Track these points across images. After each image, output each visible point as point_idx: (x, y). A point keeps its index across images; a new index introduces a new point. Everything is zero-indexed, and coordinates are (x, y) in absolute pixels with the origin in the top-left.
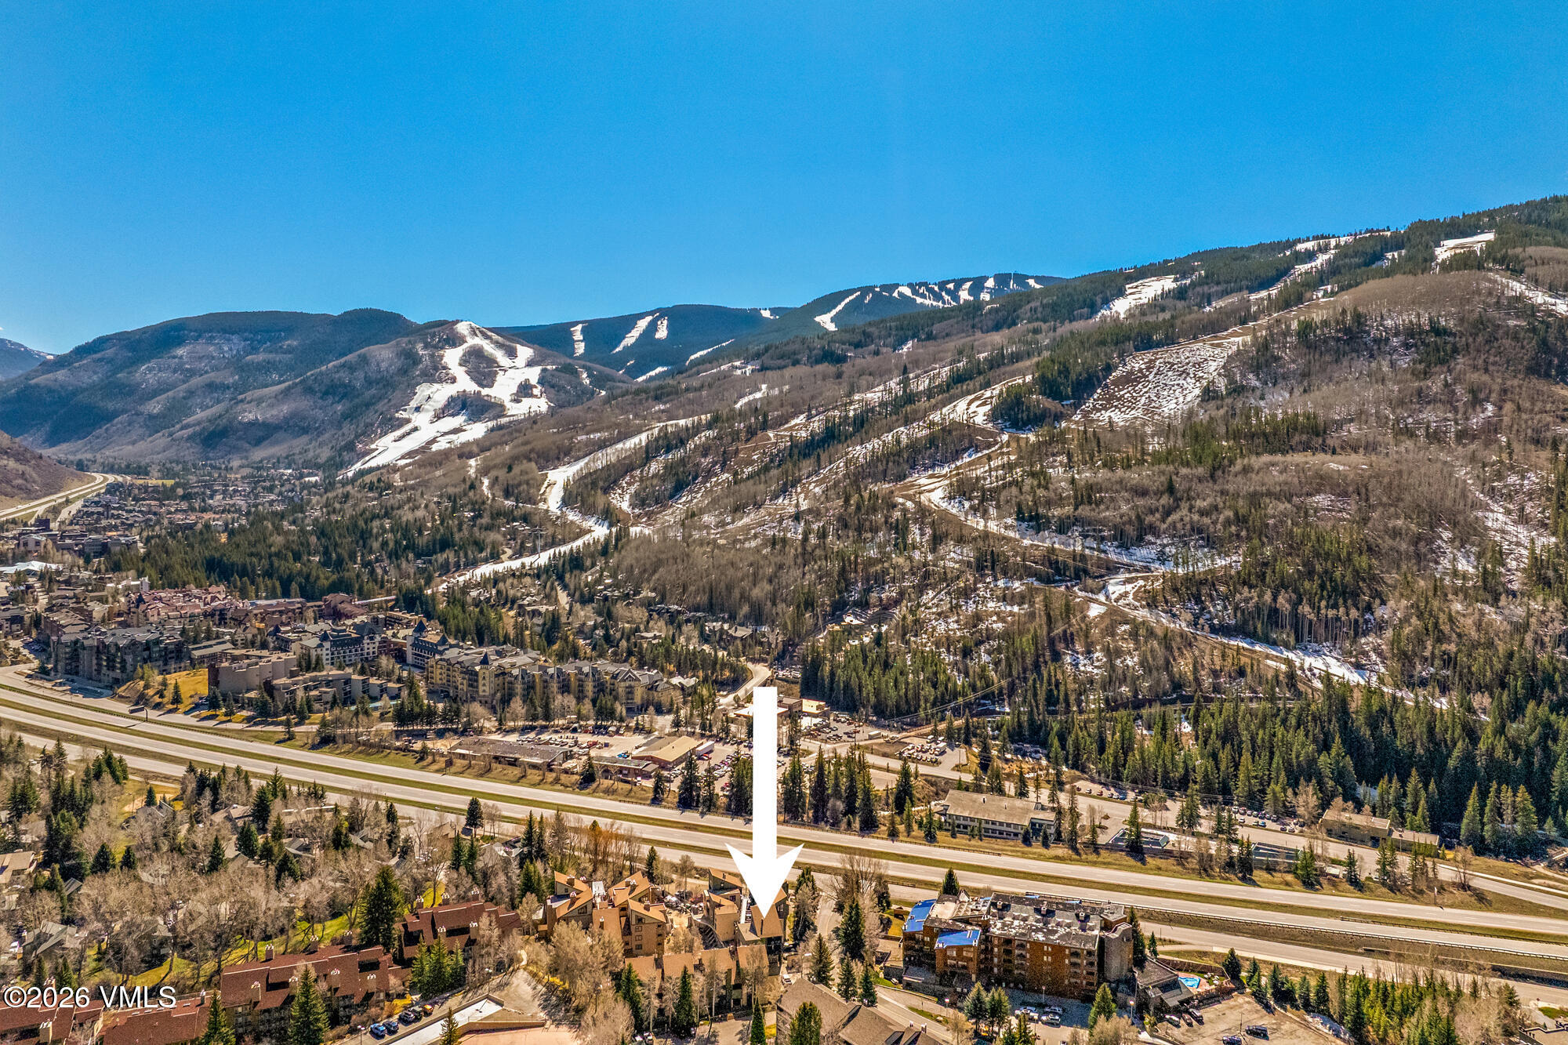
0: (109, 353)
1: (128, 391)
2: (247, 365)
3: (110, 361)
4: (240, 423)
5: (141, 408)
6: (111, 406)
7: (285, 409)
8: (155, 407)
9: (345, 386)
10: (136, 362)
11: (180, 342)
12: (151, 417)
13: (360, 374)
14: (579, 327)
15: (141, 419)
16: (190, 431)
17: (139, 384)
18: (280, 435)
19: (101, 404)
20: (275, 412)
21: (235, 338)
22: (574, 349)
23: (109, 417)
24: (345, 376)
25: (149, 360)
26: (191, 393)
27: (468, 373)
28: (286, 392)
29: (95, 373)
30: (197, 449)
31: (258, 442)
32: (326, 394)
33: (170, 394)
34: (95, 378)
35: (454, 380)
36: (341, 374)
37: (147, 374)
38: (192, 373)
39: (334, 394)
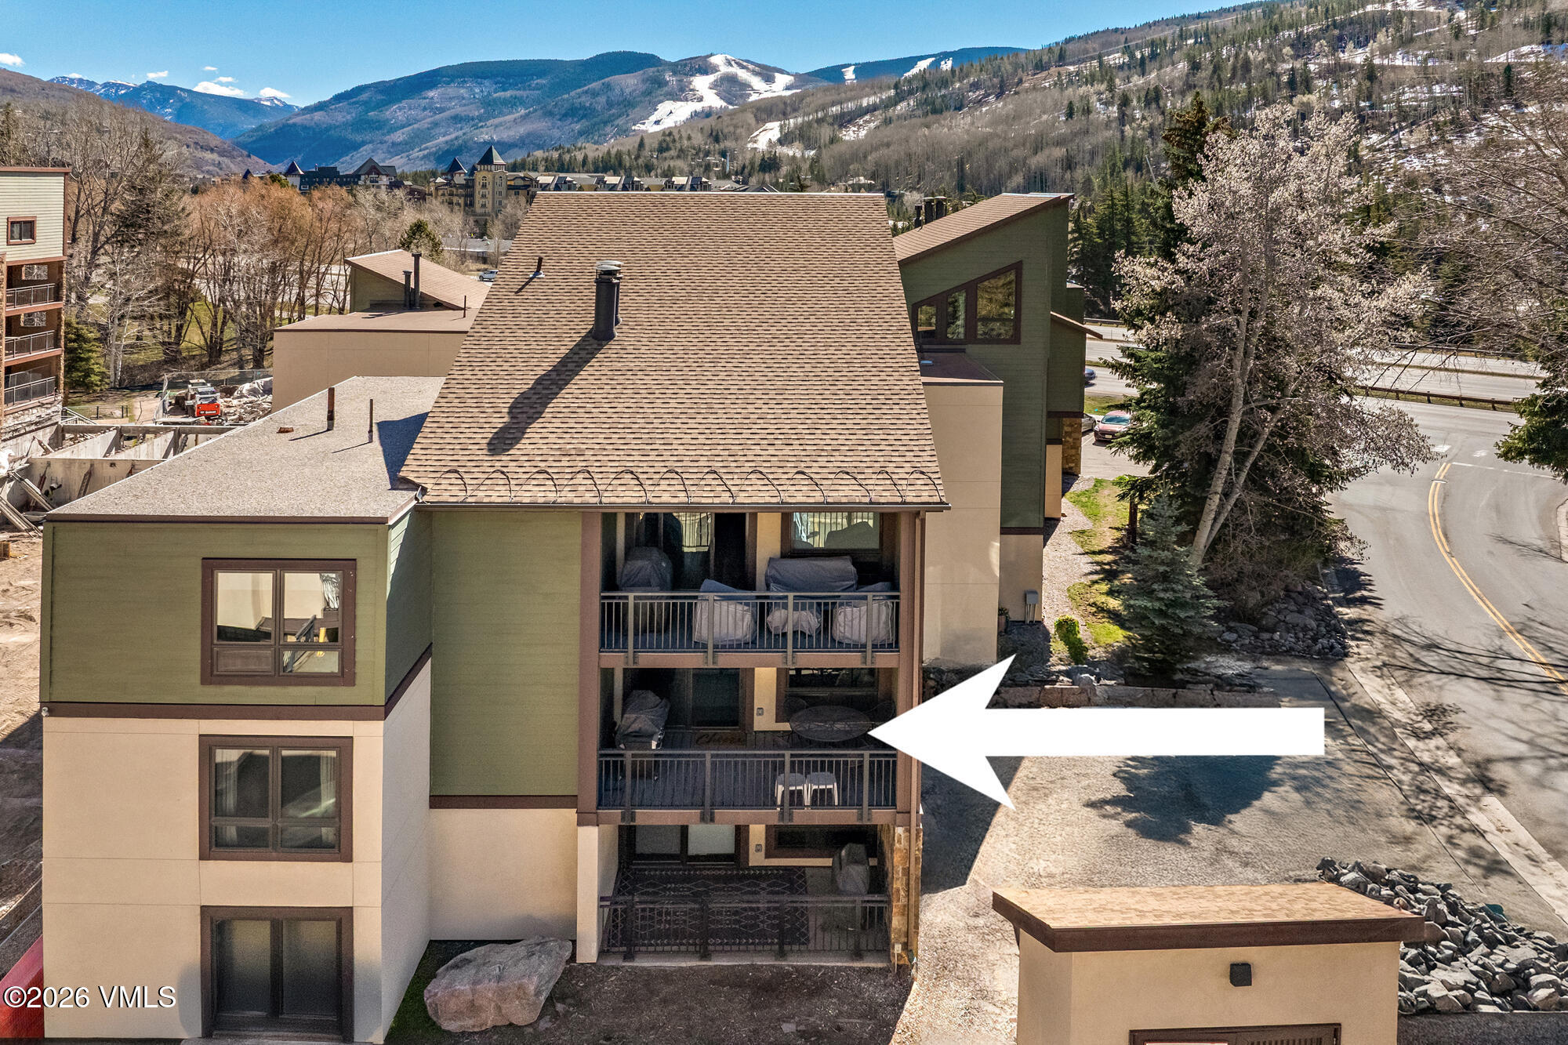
0: (364, 96)
1: (379, 126)
2: (494, 100)
3: (365, 103)
4: (475, 142)
5: (387, 138)
6: (359, 138)
7: (523, 130)
8: (399, 136)
9: (585, 109)
10: (386, 104)
11: (432, 86)
12: (393, 144)
13: (602, 99)
15: (385, 147)
16: (426, 152)
17: (388, 120)
19: (350, 136)
20: (512, 133)
23: (354, 146)
24: (586, 101)
25: (399, 101)
26: (436, 124)
27: (717, 94)
28: (524, 117)
29: (349, 113)
32: (565, 116)
33: (416, 126)
34: (349, 117)
35: (701, 99)
36: (583, 99)
37: (397, 112)
38: (442, 110)
39: (573, 116)
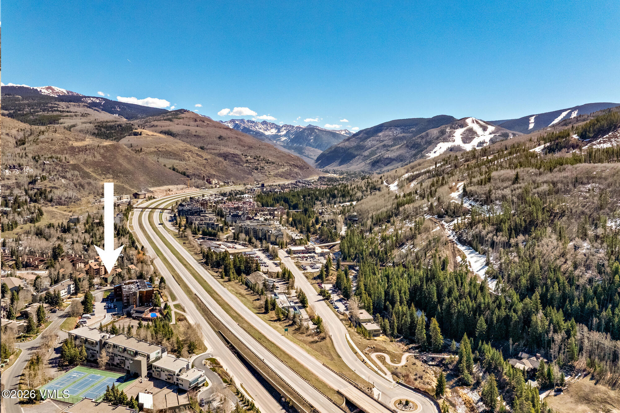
0: (360, 136)
1: (362, 148)
2: (398, 138)
3: (360, 138)
4: (384, 158)
5: (363, 154)
6: (356, 153)
7: (398, 153)
8: (366, 153)
9: (418, 144)
10: (366, 138)
11: (381, 131)
12: (365, 156)
13: (424, 140)
14: (534, 117)
15: (362, 157)
16: (371, 161)
17: (365, 146)
18: (394, 162)
20: (395, 154)
21: (398, 129)
22: (528, 126)
23: (354, 157)
24: (419, 140)
25: (370, 137)
26: (378, 148)
27: (462, 138)
28: (401, 147)
29: (355, 142)
30: (370, 167)
31: (386, 165)
32: (412, 147)
33: (373, 148)
34: (355, 144)
35: (454, 141)
37: (369, 143)
38: (382, 141)
39: (414, 147)
